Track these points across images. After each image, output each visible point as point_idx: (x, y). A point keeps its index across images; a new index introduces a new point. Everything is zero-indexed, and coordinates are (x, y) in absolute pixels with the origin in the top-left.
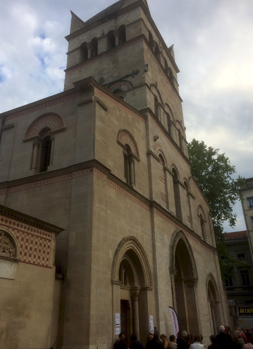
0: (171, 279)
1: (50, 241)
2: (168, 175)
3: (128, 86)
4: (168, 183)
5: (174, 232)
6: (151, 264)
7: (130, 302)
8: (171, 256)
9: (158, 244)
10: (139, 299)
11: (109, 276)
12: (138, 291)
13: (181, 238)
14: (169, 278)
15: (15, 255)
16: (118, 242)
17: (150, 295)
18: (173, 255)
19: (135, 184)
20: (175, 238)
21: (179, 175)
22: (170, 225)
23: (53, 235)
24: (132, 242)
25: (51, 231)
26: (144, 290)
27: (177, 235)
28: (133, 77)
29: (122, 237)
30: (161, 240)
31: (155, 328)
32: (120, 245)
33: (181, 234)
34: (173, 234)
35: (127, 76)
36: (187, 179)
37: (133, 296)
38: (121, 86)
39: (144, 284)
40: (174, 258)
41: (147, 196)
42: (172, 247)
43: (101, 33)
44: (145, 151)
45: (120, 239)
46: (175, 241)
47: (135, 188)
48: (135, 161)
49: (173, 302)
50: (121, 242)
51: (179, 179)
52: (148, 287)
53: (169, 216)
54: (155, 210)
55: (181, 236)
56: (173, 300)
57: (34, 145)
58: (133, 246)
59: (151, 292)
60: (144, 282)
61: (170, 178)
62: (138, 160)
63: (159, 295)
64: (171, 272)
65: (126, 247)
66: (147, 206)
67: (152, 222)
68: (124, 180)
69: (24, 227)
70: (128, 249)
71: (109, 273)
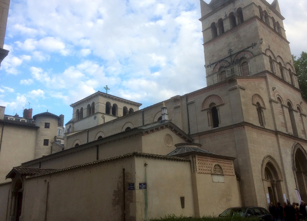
0: (294, 174)
1: (232, 164)
2: (285, 109)
3: (250, 55)
4: (285, 114)
5: (293, 145)
6: (281, 167)
7: (272, 188)
8: (293, 161)
9: (283, 156)
10: (276, 186)
11: (261, 177)
12: (275, 182)
13: (298, 148)
14: (293, 173)
15: (223, 173)
16: (262, 160)
17: (282, 184)
18: (293, 160)
19: (265, 124)
20: (294, 149)
21: (292, 105)
22: (290, 142)
23: (232, 161)
24: (269, 158)
25: (231, 160)
26: (279, 181)
27: (295, 147)
28: (253, 48)
29: (264, 156)
30: (285, 152)
31: (287, 200)
32: (263, 161)
33: (298, 145)
34: (293, 147)
35: (248, 48)
36: (299, 104)
37: (273, 185)
38: (245, 54)
39: (278, 179)
40: (295, 162)
41: (273, 129)
42: (293, 155)
43: (225, 15)
44: (268, 100)
45: (262, 158)
46: (294, 151)
47: (266, 127)
48: (264, 110)
49: (297, 186)
50: (263, 159)
51: (293, 108)
52: (280, 180)
53: (289, 136)
54: (279, 136)
55: (298, 146)
56: (296, 185)
57: (207, 113)
58: (270, 160)
59: (283, 182)
60: (278, 177)
61: (286, 110)
62: (265, 109)
63: (287, 183)
64: (294, 169)
65: (266, 161)
66: (274, 135)
67: (278, 143)
68: (259, 125)
69: (222, 161)
70: (267, 162)
71: (260, 176)
